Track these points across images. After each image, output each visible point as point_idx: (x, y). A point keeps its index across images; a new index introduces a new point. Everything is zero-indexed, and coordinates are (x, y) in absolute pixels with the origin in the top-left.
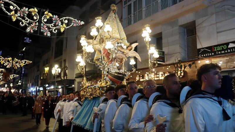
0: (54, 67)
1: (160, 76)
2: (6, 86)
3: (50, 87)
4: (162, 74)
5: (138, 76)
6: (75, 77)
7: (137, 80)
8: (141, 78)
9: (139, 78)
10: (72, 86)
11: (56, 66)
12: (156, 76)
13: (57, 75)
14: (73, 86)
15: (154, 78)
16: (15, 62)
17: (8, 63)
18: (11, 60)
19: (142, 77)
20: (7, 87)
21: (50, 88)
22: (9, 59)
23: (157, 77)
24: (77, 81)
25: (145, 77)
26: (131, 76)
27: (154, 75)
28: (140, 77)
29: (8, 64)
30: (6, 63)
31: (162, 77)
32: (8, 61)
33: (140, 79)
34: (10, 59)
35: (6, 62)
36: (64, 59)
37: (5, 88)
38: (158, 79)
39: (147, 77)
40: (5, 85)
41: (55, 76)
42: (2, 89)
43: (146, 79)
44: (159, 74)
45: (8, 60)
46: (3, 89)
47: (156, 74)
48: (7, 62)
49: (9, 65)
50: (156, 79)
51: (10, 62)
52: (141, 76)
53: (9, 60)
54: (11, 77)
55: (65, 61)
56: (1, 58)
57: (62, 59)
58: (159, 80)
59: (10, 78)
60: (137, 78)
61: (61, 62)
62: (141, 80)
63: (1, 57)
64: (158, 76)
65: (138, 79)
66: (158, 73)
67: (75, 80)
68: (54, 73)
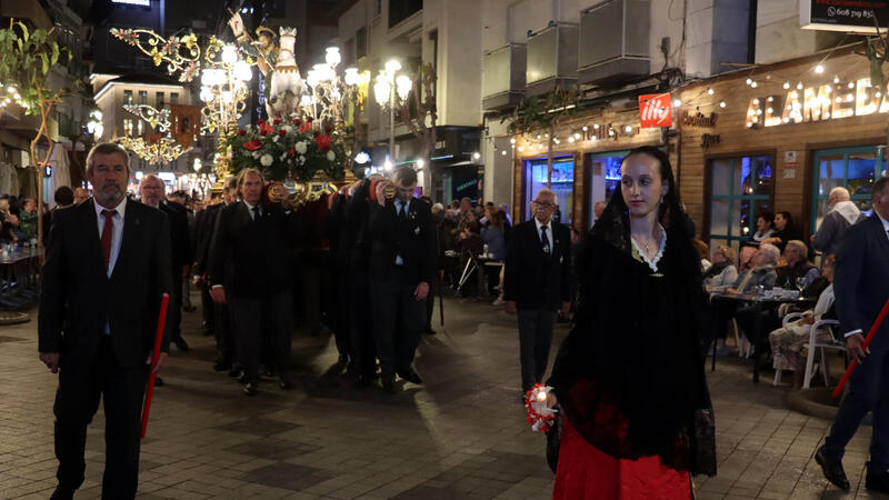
0: (384, 68)
1: (861, 96)
2: (197, 164)
3: (376, 165)
4: (868, 89)
5: (756, 102)
6: (486, 115)
7: (749, 125)
8: (770, 110)
9: (760, 112)
10: (469, 159)
11: (393, 65)
12: (839, 100)
13: (395, 109)
14: (477, 156)
15: (830, 110)
16: (213, 56)
17: (183, 59)
18: (193, 47)
19: (773, 105)
20: (201, 171)
21: (380, 169)
22: (185, 39)
23: (844, 106)
24: (492, 133)
25: (789, 107)
26: (723, 105)
27: (831, 96)
28: (763, 106)
29: (185, 65)
30: (174, 62)
31: (867, 103)
32: (184, 51)
33: (762, 117)
34: (191, 41)
35: (173, 57)
36: (432, 27)
37: (194, 175)
38: (849, 113)
39: (796, 106)
40: (193, 163)
41: (389, 111)
42: (180, 179)
43: (792, 115)
44: (854, 91)
45: (184, 44)
46: (184, 178)
47: (842, 89)
48: (178, 57)
49: (188, 69)
50: (838, 114)
51: (193, 53)
52: (771, 99)
53: (189, 46)
54: (209, 125)
55: (434, 35)
56: (153, 37)
57: (421, 26)
58: (854, 117)
59: (207, 130)
60: (752, 114)
61: (420, 41)
62: (771, 122)
63: (152, 32)
64: (849, 98)
65: (755, 120)
66: (851, 85)
67: (482, 127)
68: (386, 100)
